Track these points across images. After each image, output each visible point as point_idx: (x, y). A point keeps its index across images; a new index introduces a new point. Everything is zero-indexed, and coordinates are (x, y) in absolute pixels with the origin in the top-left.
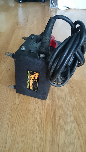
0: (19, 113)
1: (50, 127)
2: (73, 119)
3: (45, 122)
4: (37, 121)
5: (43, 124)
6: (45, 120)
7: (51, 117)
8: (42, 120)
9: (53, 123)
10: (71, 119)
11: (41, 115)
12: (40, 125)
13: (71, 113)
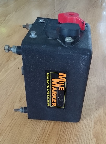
0: (14, 119)
1: (54, 141)
2: (92, 136)
3: (47, 135)
4: (37, 132)
5: (44, 137)
6: (49, 132)
7: (60, 129)
8: (44, 132)
9: (60, 137)
10: (89, 135)
11: (45, 126)
12: (39, 137)
13: (91, 128)
